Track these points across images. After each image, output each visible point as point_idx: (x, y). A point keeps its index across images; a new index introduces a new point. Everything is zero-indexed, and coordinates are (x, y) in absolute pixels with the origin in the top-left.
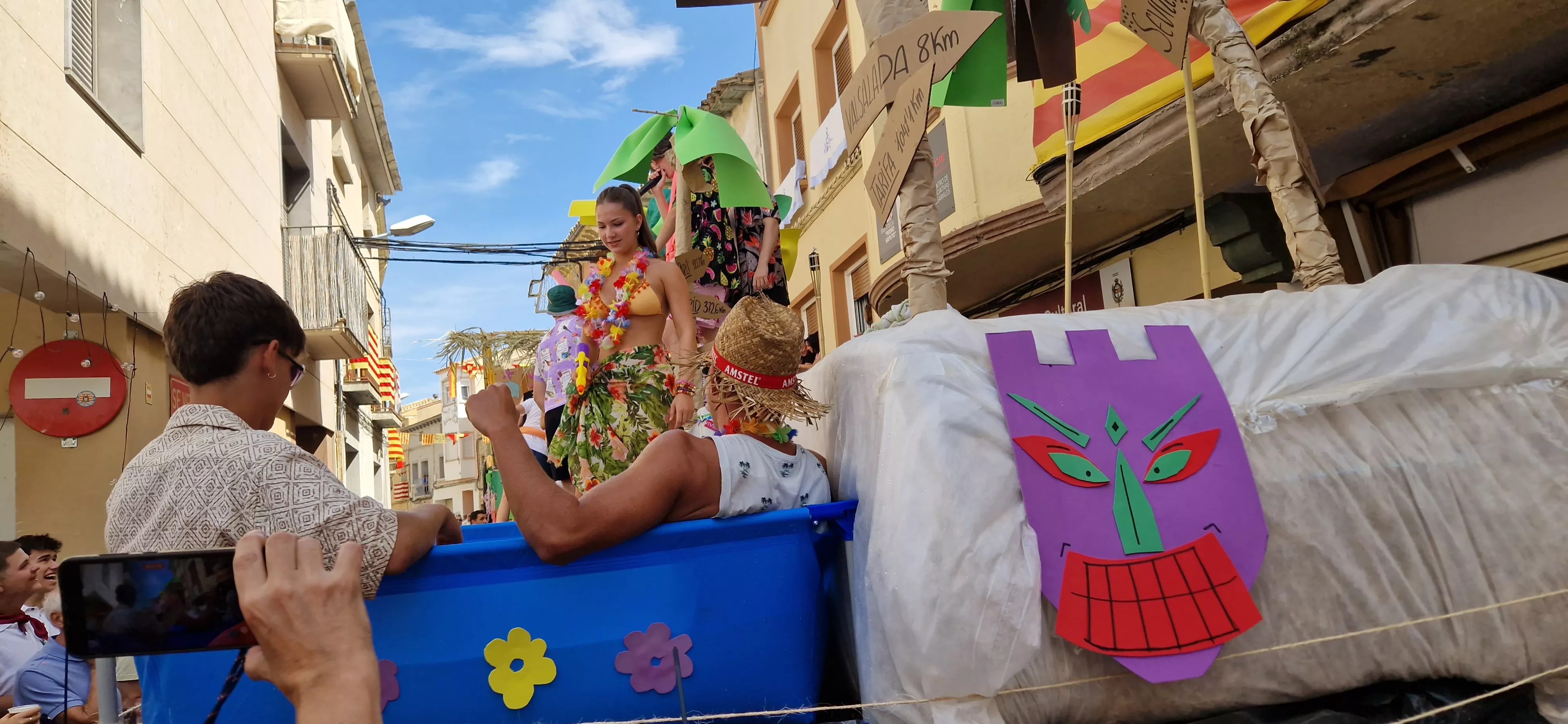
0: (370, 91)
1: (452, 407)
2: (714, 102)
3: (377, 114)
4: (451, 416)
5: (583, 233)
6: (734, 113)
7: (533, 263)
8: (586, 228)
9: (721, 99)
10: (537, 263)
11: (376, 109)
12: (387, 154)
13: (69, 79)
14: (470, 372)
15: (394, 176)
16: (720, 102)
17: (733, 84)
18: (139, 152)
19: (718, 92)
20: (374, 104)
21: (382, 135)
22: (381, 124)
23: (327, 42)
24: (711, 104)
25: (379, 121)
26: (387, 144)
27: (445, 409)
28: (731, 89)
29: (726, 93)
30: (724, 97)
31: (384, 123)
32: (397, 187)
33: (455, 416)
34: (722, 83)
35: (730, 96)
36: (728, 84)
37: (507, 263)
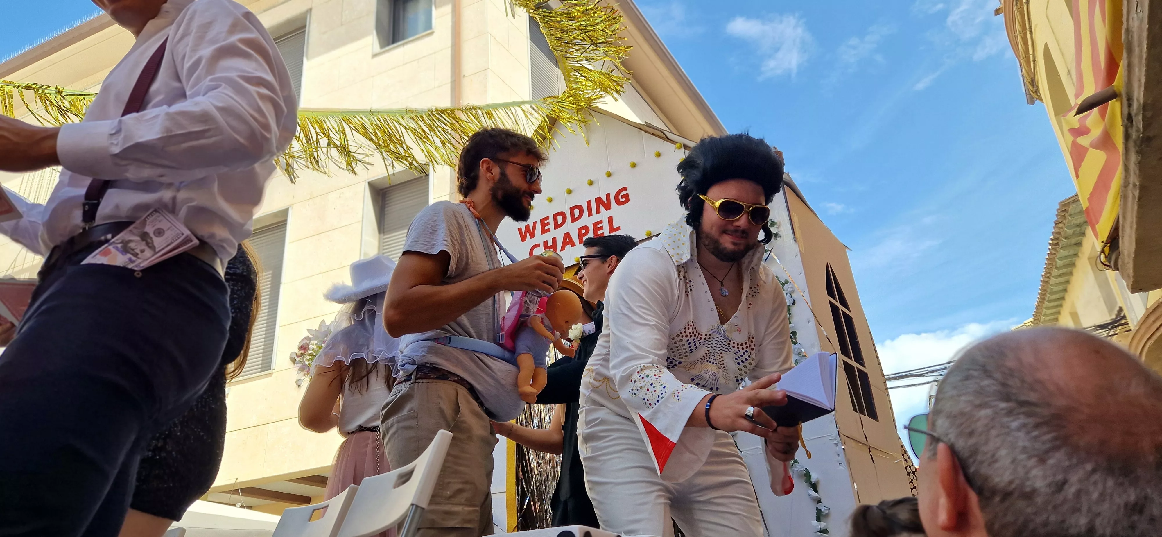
2: (1065, 219)
9: (1070, 215)
16: (1070, 218)
24: (1064, 221)
28: (1074, 205)
29: (1072, 209)
30: (1073, 212)
34: (1063, 203)
36: (1069, 202)
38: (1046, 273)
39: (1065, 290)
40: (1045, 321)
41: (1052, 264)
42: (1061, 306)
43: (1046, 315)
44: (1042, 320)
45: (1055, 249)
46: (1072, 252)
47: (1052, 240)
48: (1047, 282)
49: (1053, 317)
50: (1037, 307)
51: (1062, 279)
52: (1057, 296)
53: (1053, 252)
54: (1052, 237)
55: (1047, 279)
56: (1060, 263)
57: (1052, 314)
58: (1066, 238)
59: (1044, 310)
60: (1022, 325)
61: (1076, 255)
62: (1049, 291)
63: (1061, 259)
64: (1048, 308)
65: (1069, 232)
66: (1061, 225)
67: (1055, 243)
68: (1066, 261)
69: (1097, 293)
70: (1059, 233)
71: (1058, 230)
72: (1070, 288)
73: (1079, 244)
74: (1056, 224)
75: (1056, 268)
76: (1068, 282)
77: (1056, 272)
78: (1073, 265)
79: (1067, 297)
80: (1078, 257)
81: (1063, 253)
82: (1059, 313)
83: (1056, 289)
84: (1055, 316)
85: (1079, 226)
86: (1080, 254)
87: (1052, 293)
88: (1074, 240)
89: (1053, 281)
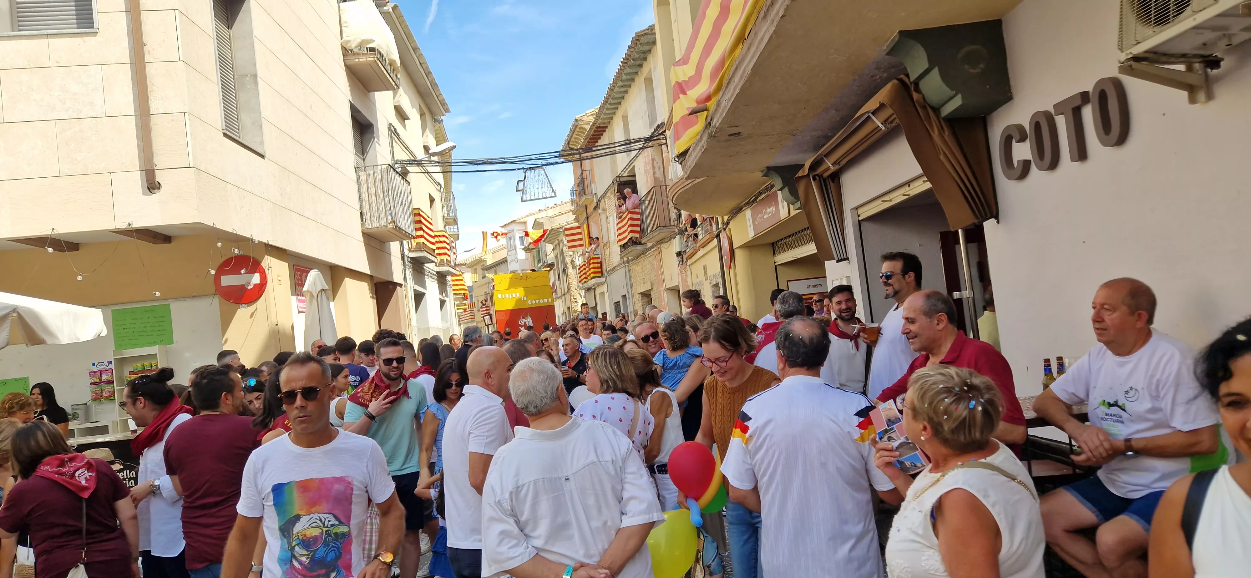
0: (417, 55)
1: (514, 252)
2: (636, 46)
3: (425, 68)
4: (513, 258)
5: (577, 129)
6: (652, 51)
7: (519, 169)
8: (579, 126)
9: (640, 44)
10: (521, 169)
11: (423, 65)
12: (435, 91)
13: (225, 135)
14: (496, 237)
15: (444, 104)
16: (639, 46)
17: (645, 34)
18: (263, 157)
19: (638, 40)
20: (421, 62)
21: (430, 80)
22: (428, 73)
23: (372, 50)
25: (426, 72)
26: (434, 85)
27: (509, 253)
28: (645, 37)
29: (643, 40)
31: (431, 73)
32: (447, 110)
33: (516, 258)
34: (637, 34)
35: (646, 41)
36: (642, 34)
37: (502, 170)
38: (614, 83)
39: (623, 98)
40: (603, 119)
41: (619, 77)
42: (617, 108)
43: (605, 114)
44: (601, 117)
45: (624, 67)
46: (634, 71)
47: (623, 59)
48: (612, 90)
49: (609, 116)
50: (600, 107)
51: (623, 89)
52: (616, 101)
53: (622, 68)
54: (624, 57)
55: (613, 88)
56: (624, 77)
57: (610, 114)
58: (633, 60)
59: (605, 110)
60: (584, 114)
61: (637, 73)
62: (612, 96)
63: (626, 74)
64: (607, 109)
65: (637, 56)
66: (632, 50)
67: (625, 62)
68: (629, 77)
69: (645, 107)
70: (630, 55)
71: (629, 53)
72: (626, 96)
73: (641, 66)
74: (629, 48)
75: (621, 80)
76: (626, 92)
77: (620, 83)
78: (633, 80)
79: (622, 103)
80: (638, 74)
81: (628, 70)
82: (614, 113)
83: (616, 96)
84: (611, 116)
85: (644, 52)
86: (639, 73)
87: (613, 99)
88: (638, 62)
89: (617, 89)
